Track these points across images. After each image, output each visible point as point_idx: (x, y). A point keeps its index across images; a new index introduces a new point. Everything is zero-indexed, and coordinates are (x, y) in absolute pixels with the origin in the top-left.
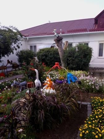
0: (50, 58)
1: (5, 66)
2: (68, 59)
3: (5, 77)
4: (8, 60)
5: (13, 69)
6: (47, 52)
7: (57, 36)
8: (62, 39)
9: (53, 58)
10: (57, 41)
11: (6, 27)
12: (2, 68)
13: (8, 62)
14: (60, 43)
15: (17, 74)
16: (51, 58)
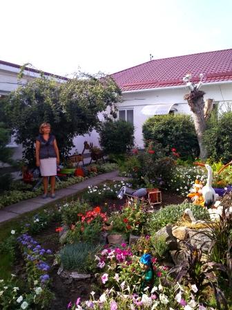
0: (176, 136)
1: (80, 155)
2: (219, 140)
3: (84, 177)
4: (86, 143)
5: (93, 161)
6: (168, 124)
7: (193, 88)
8: (204, 93)
9: (183, 137)
10: (193, 99)
11: (88, 75)
12: (76, 158)
13: (86, 145)
14: (199, 103)
15: (104, 172)
16: (177, 138)
